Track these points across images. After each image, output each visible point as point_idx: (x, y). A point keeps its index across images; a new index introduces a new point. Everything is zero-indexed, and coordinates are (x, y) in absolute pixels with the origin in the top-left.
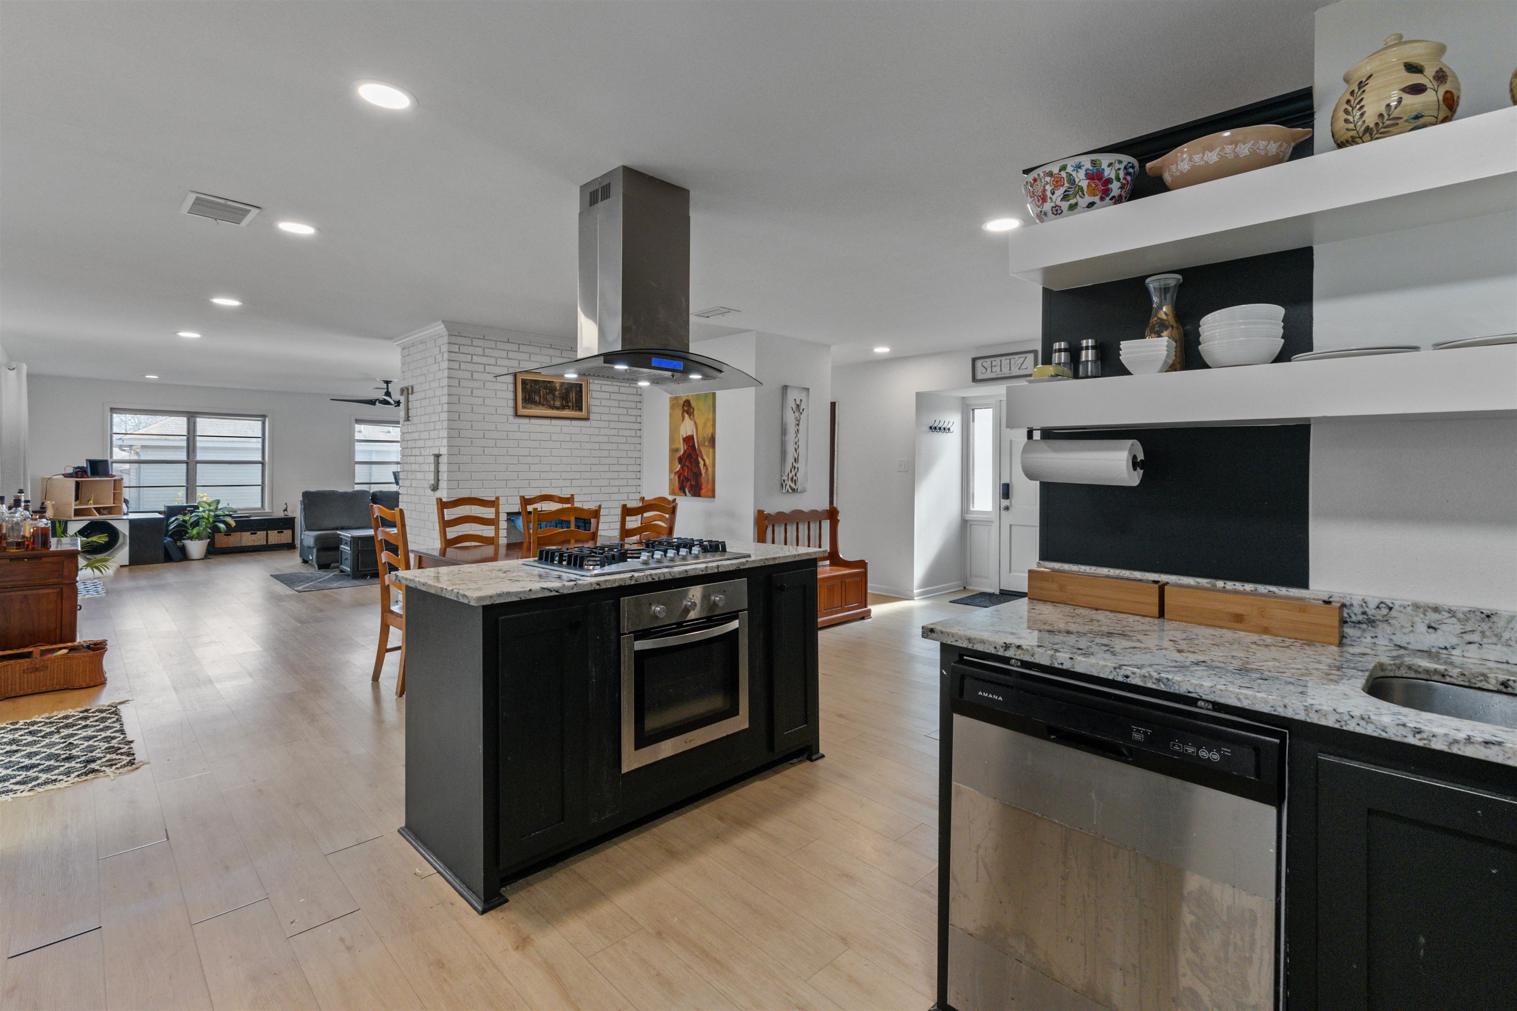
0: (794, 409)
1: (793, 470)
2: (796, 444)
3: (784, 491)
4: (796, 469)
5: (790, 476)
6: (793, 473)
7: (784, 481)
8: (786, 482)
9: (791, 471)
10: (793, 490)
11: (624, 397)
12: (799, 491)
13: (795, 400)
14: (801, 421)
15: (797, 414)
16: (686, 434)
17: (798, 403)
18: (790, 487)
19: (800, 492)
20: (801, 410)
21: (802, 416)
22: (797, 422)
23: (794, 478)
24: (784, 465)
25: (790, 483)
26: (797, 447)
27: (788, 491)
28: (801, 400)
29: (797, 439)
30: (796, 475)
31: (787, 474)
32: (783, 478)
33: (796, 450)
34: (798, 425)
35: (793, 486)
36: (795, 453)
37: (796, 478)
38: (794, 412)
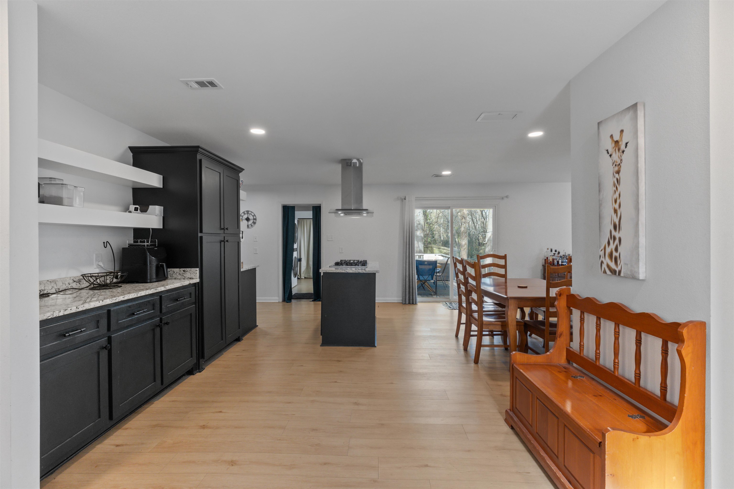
1: (611, 242)
2: (616, 201)
4: (617, 241)
5: (608, 250)
9: (609, 243)
10: (613, 272)
12: (622, 274)
13: (612, 136)
15: (615, 156)
18: (608, 266)
19: (625, 277)
20: (623, 147)
21: (624, 157)
22: (616, 168)
23: (614, 254)
25: (607, 260)
26: (617, 206)
27: (605, 272)
29: (617, 194)
30: (616, 250)
31: (602, 247)
33: (615, 211)
34: (618, 172)
35: (613, 265)
36: (614, 216)
37: (617, 255)
38: (611, 156)
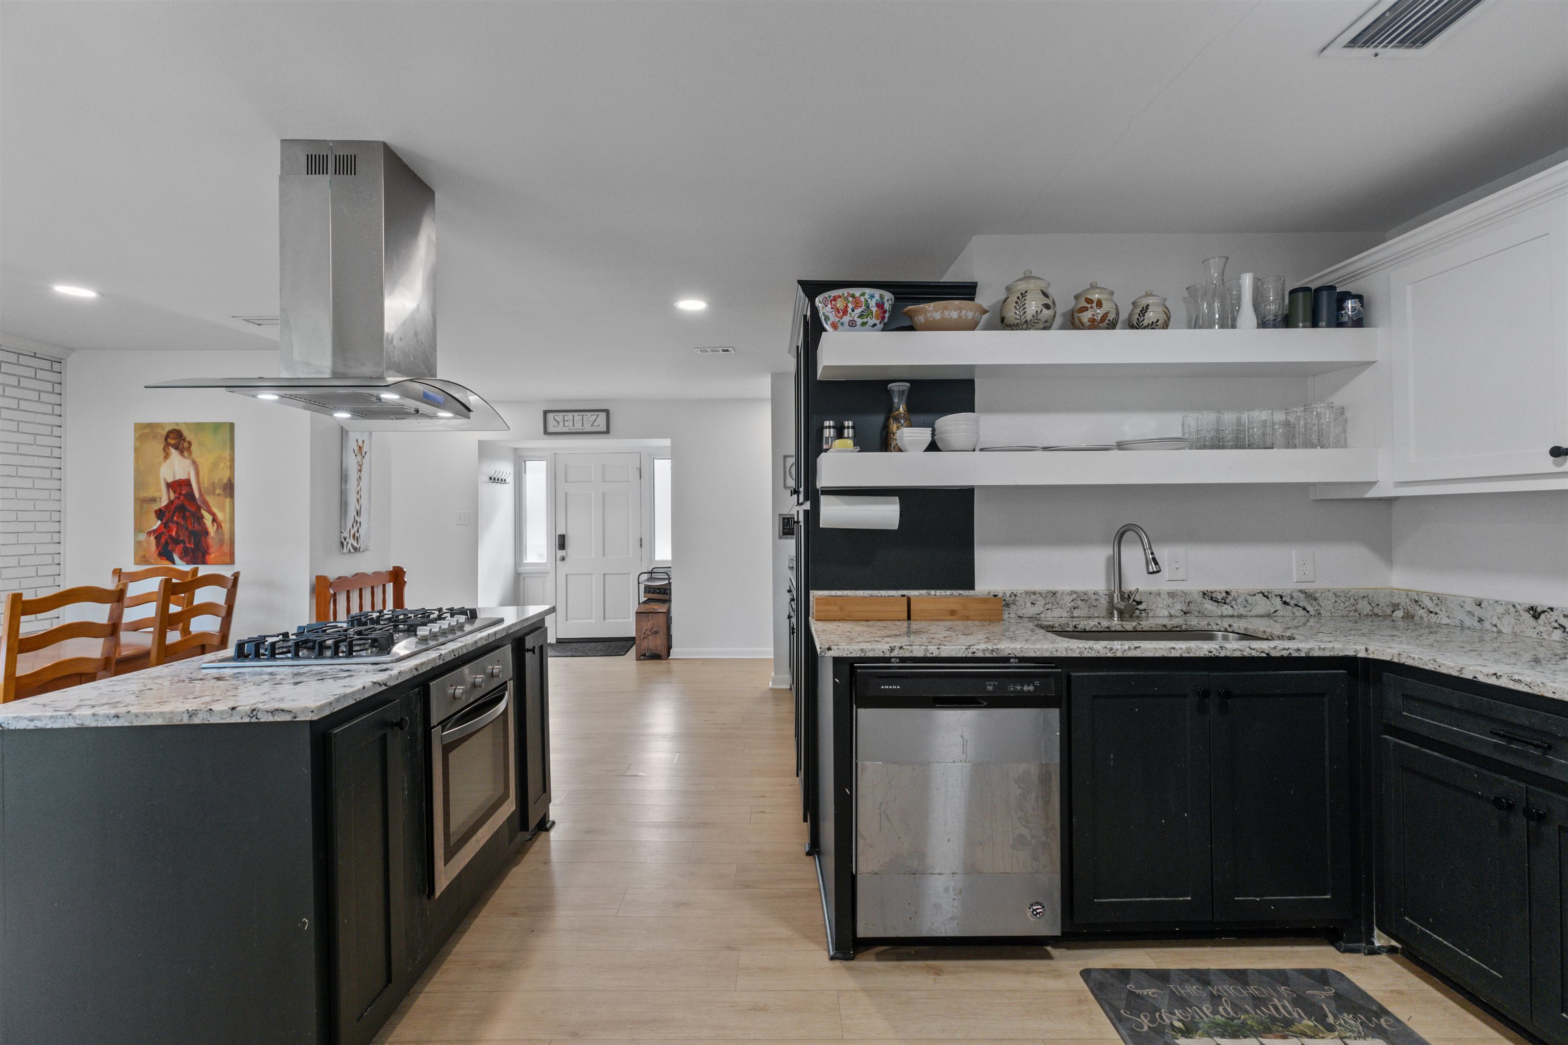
0: (356, 451)
1: (355, 525)
2: (358, 493)
3: (345, 550)
4: (358, 524)
5: (352, 532)
6: (355, 529)
7: (345, 539)
8: (347, 540)
9: (353, 526)
10: (355, 549)
11: (30, 417)
12: (361, 550)
13: (357, 440)
14: (363, 466)
15: (359, 457)
16: (174, 476)
17: (360, 444)
18: (352, 545)
19: (362, 552)
20: (364, 453)
21: (364, 461)
22: (359, 468)
23: (357, 535)
24: (345, 519)
25: (351, 541)
26: (359, 497)
27: (350, 551)
28: (363, 441)
29: (359, 489)
30: (358, 531)
31: (348, 530)
32: (343, 535)
33: (358, 501)
34: (360, 471)
35: (355, 544)
36: (357, 504)
37: (358, 535)
38: (356, 455)
